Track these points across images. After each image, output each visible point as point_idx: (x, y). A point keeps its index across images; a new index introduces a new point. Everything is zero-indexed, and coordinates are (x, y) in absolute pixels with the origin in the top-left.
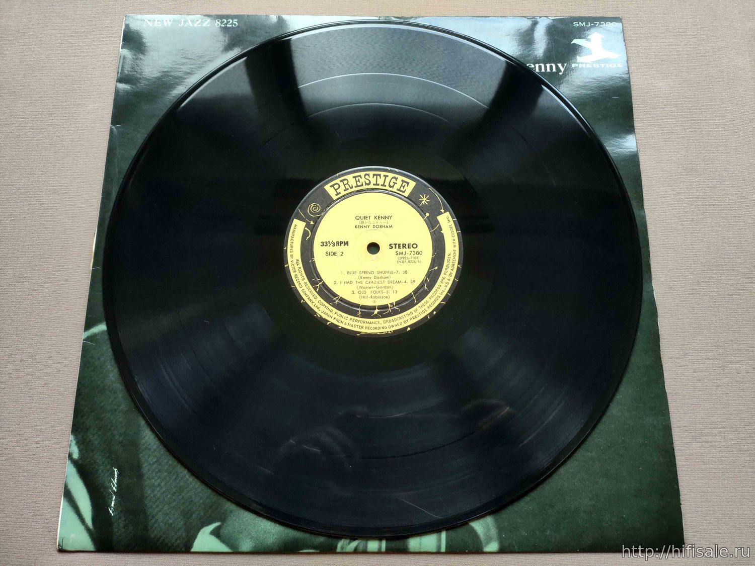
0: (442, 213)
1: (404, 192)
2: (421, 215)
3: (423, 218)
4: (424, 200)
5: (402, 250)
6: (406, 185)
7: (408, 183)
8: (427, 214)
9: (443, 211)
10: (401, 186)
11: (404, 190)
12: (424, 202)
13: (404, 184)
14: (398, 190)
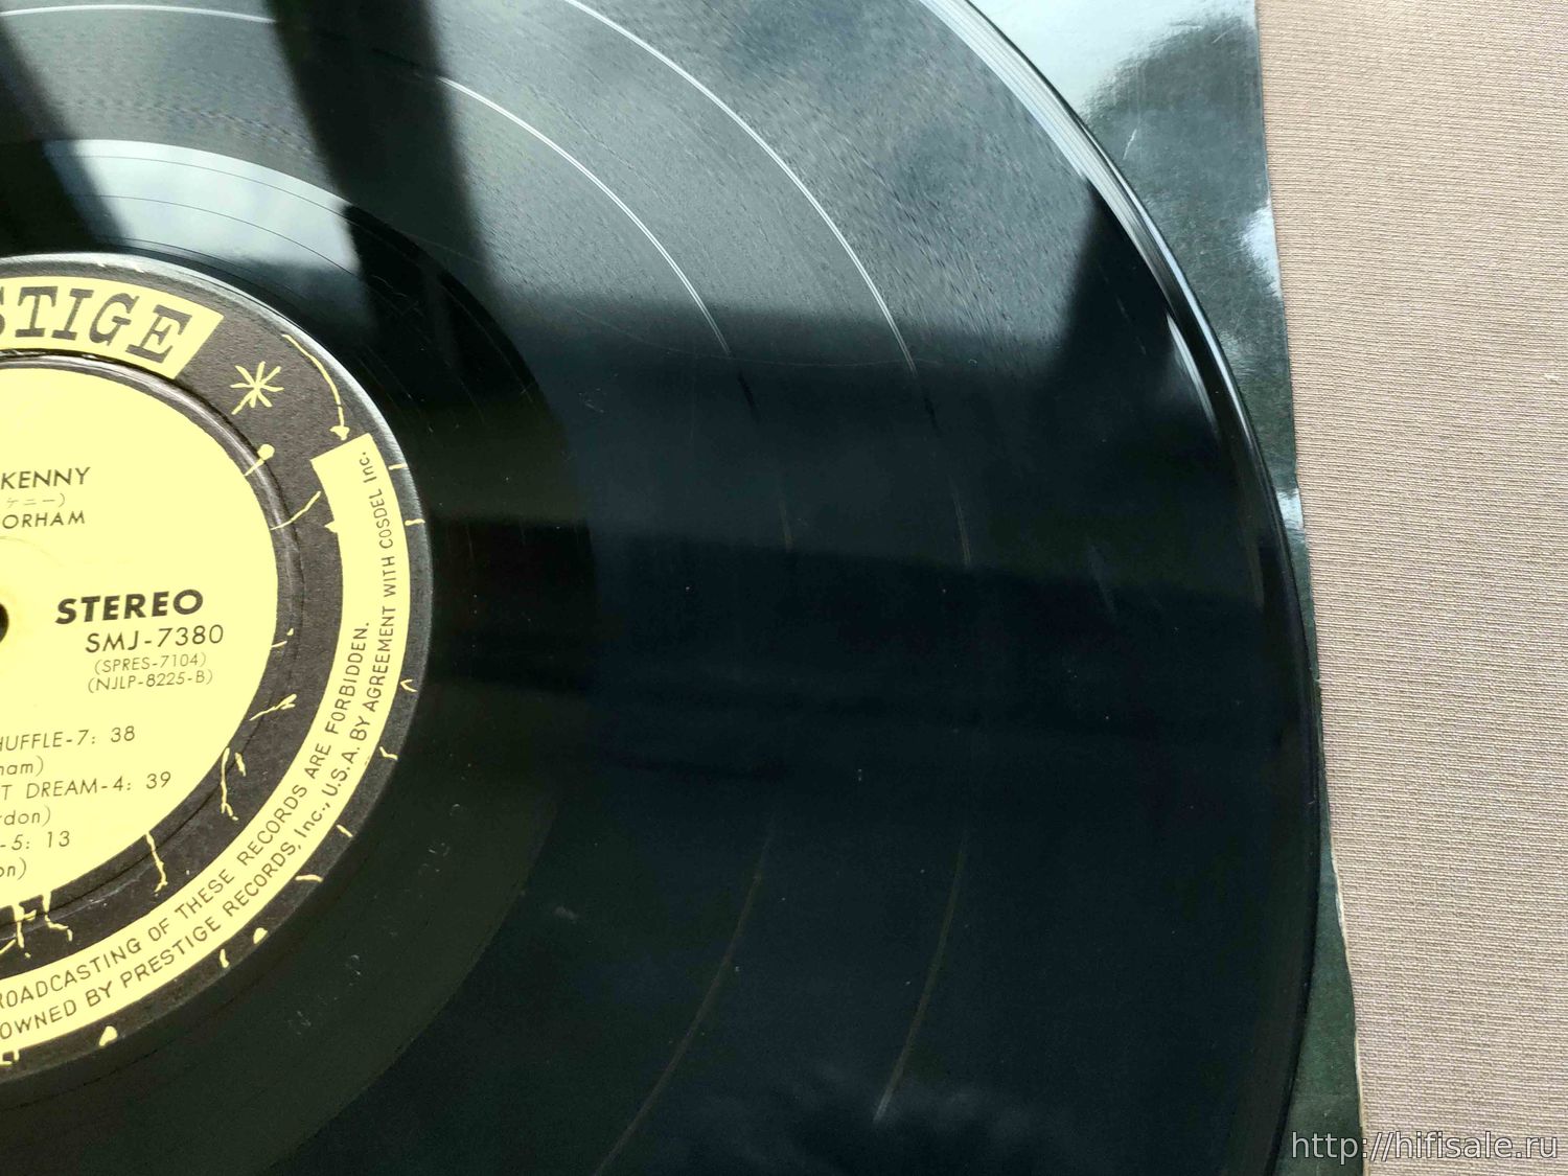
0: (336, 442)
1: (159, 358)
2: (233, 454)
3: (243, 466)
4: (256, 388)
5: (123, 626)
6: (176, 325)
7: (183, 319)
8: (267, 451)
9: (341, 431)
10: (153, 331)
11: (159, 350)
12: (251, 398)
13: (165, 322)
14: (133, 350)
